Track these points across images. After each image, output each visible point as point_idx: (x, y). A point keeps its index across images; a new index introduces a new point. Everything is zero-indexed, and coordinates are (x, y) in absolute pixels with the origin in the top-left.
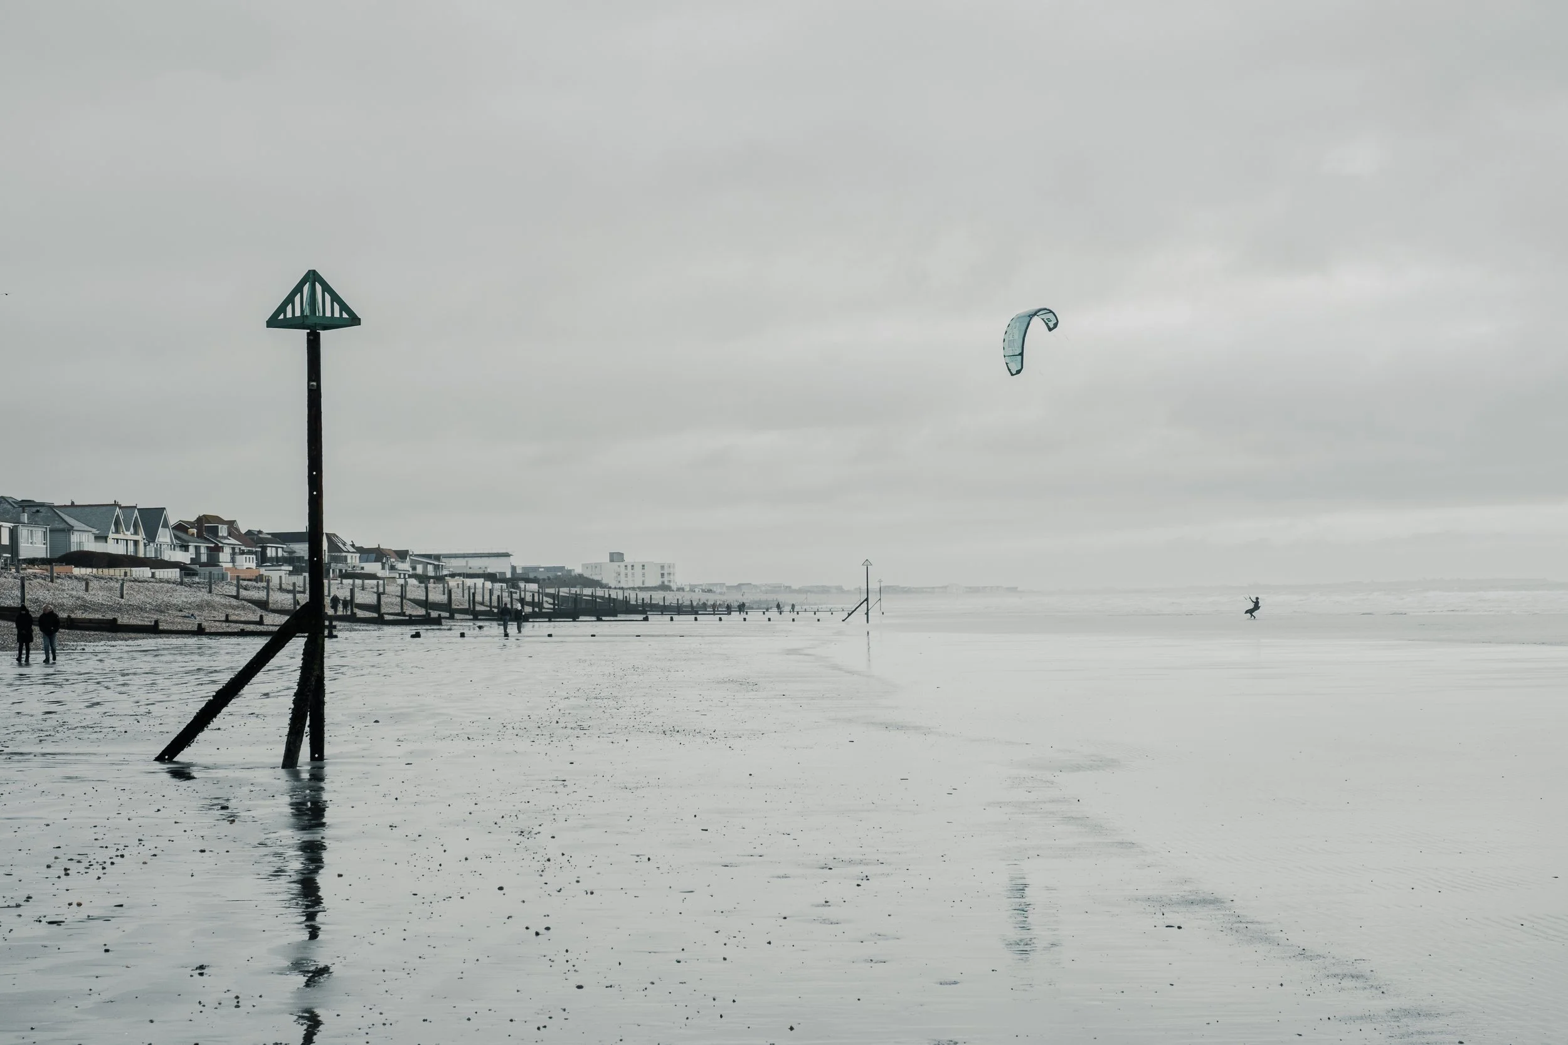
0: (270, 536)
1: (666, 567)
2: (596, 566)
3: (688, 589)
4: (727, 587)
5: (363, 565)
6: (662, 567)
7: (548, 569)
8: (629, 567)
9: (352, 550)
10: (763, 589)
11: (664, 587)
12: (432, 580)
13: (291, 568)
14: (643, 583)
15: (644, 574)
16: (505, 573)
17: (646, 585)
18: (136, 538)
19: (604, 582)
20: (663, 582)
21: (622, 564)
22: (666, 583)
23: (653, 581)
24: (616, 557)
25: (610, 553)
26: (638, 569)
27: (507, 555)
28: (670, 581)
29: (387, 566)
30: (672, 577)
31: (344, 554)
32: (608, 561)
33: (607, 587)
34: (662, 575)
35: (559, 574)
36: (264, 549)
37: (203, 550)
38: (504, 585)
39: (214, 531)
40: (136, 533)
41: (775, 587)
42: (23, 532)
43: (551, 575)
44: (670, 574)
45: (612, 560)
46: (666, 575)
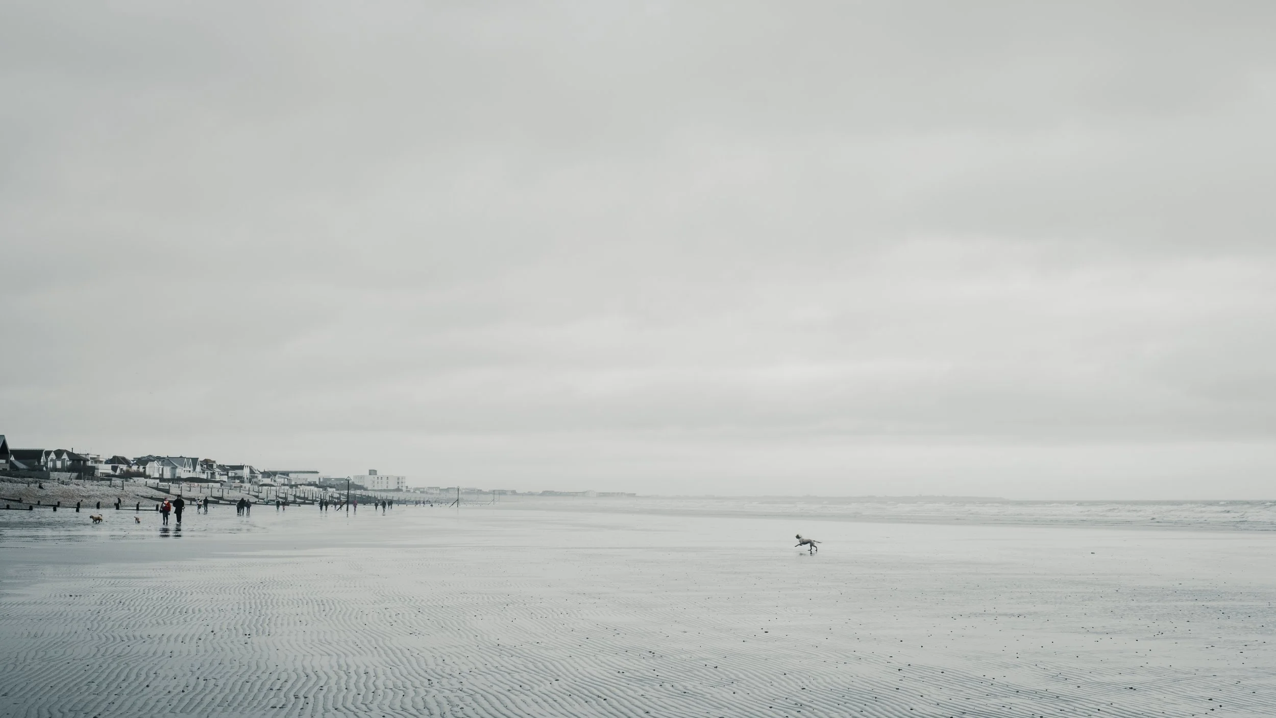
0: (229, 467)
1: (400, 478)
2: (362, 477)
3: (412, 491)
4: (440, 490)
5: (263, 479)
6: (398, 479)
7: (337, 479)
8: (380, 478)
9: (259, 473)
10: (464, 491)
11: (398, 490)
12: (294, 487)
13: (239, 481)
14: (387, 487)
15: (388, 482)
16: (315, 482)
17: (389, 488)
18: (190, 469)
19: (365, 486)
20: (398, 487)
21: (376, 477)
22: (400, 488)
23: (393, 486)
24: (373, 472)
25: (370, 470)
26: (385, 480)
27: (317, 472)
28: (402, 486)
29: (273, 480)
30: (403, 484)
31: (256, 475)
32: (368, 474)
33: (365, 489)
34: (398, 483)
35: (342, 482)
36: (228, 473)
37: (209, 474)
38: (321, 489)
39: (212, 466)
40: (190, 468)
41: (471, 490)
42: (165, 468)
43: (338, 482)
44: (402, 482)
45: (370, 474)
46: (400, 483)
